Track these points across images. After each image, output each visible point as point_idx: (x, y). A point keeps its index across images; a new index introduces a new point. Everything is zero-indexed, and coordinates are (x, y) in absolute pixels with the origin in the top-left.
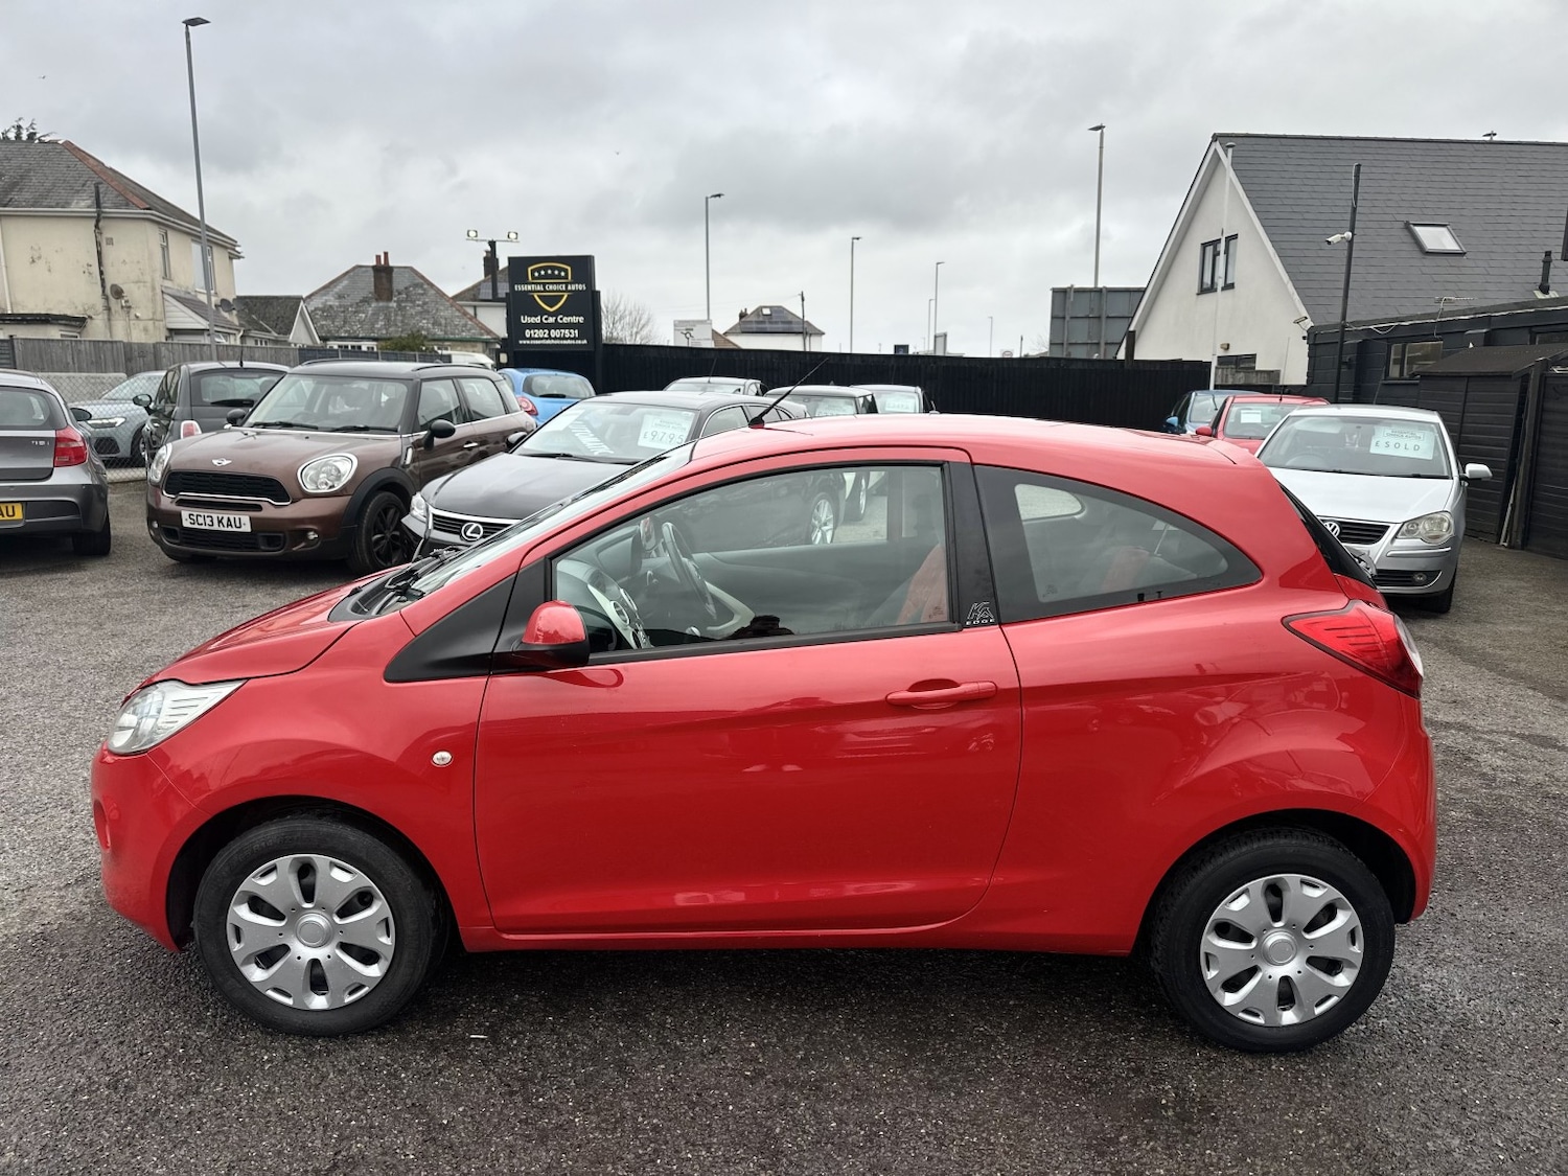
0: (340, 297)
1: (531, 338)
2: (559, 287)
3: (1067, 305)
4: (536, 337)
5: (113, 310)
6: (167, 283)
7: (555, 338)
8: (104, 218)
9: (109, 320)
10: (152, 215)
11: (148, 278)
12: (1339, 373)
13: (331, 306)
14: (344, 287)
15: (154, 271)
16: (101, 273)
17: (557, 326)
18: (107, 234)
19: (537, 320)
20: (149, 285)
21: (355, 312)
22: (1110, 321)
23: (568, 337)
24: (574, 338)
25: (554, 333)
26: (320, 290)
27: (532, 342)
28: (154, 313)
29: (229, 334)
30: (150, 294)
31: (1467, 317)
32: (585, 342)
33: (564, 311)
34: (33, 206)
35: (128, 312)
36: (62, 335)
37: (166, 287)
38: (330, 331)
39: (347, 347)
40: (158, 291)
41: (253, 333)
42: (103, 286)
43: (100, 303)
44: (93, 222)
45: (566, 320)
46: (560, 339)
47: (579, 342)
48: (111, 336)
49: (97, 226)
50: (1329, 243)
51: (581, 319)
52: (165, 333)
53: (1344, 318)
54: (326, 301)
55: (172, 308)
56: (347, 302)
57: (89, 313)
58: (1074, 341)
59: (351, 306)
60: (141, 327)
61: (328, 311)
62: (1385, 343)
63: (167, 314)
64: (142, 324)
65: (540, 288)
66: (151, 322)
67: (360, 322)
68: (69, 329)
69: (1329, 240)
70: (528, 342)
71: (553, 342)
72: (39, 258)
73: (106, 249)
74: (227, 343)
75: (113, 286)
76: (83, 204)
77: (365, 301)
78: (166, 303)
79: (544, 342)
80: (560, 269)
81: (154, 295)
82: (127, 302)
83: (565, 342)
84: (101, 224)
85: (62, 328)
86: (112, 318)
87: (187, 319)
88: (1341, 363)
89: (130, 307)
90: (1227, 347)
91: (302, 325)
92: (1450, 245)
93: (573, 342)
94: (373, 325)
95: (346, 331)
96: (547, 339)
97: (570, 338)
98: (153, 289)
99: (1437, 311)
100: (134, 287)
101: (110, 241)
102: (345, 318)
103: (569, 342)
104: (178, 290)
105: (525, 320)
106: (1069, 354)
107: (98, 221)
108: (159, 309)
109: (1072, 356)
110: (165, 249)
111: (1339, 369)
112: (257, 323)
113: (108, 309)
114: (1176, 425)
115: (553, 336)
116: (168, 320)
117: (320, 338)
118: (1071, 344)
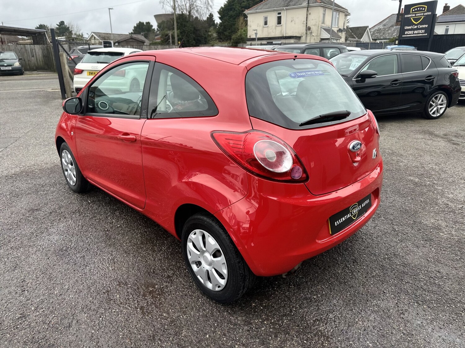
0: (384, 25)
1: (407, 34)
2: (421, 14)
4: (409, 34)
5: (308, 34)
6: (323, 25)
7: (416, 34)
8: (309, 7)
9: (306, 37)
10: (321, 4)
11: (317, 24)
13: (380, 29)
14: (386, 22)
15: (319, 21)
16: (306, 23)
17: (417, 29)
18: (309, 12)
19: (410, 27)
20: (317, 26)
21: (388, 30)
23: (420, 33)
24: (423, 33)
25: (416, 32)
26: (378, 24)
27: (407, 36)
28: (317, 34)
29: (338, 39)
30: (317, 28)
32: (426, 34)
33: (421, 23)
34: (294, 6)
35: (311, 34)
36: (294, 42)
37: (322, 26)
38: (378, 37)
39: (382, 42)
40: (320, 27)
41: (349, 39)
42: (306, 27)
43: (305, 32)
44: (306, 9)
45: (421, 26)
46: (417, 34)
47: (424, 35)
48: (306, 41)
49: (307, 10)
51: (427, 26)
52: (320, 40)
54: (380, 27)
55: (323, 32)
56: (386, 27)
57: (302, 35)
59: (387, 28)
60: (314, 38)
61: (379, 30)
63: (321, 34)
64: (314, 37)
65: (414, 15)
66: (316, 37)
67: (389, 34)
68: (296, 40)
70: (405, 36)
71: (414, 35)
72: (293, 20)
73: (309, 16)
74: (337, 42)
75: (309, 27)
76: (305, 3)
77: (392, 26)
78: (321, 31)
79: (411, 35)
80: (423, 7)
81: (318, 28)
82: (311, 31)
83: (419, 35)
84: (308, 9)
85: (295, 40)
86: (307, 36)
87: (326, 35)
89: (311, 33)
91: (367, 35)
93: (422, 35)
94: (392, 34)
95: (383, 37)
96: (412, 34)
97: (421, 33)
98: (318, 27)
100: (313, 27)
101: (310, 14)
102: (384, 32)
103: (420, 35)
104: (326, 27)
105: (406, 28)
107: (308, 8)
108: (319, 33)
110: (324, 15)
112: (353, 35)
113: (306, 33)
115: (415, 33)
116: (321, 36)
117: (373, 40)
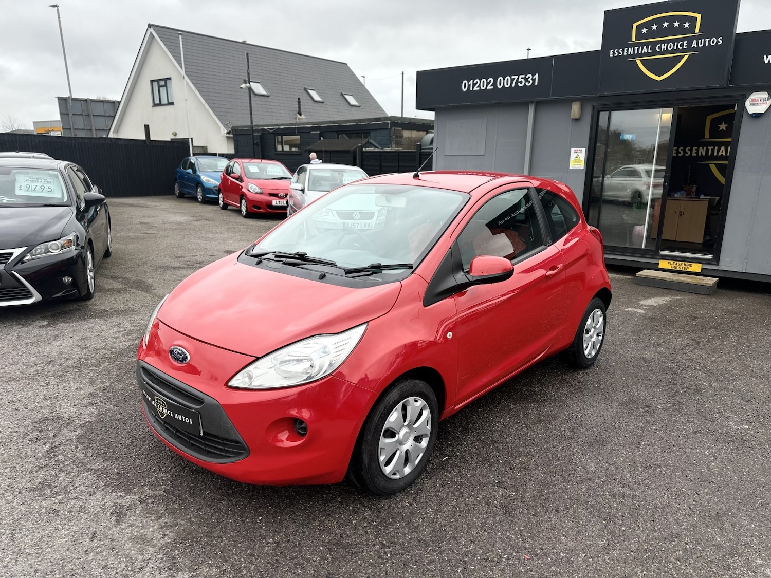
3: (69, 107)
12: (254, 148)
22: (95, 118)
31: (310, 126)
50: (241, 88)
53: (252, 123)
58: (77, 128)
62: (273, 135)
69: (241, 86)
88: (254, 144)
90: (176, 134)
92: (262, 91)
99: (295, 122)
106: (76, 135)
109: (78, 136)
111: (254, 146)
114: (192, 173)
118: (75, 129)
